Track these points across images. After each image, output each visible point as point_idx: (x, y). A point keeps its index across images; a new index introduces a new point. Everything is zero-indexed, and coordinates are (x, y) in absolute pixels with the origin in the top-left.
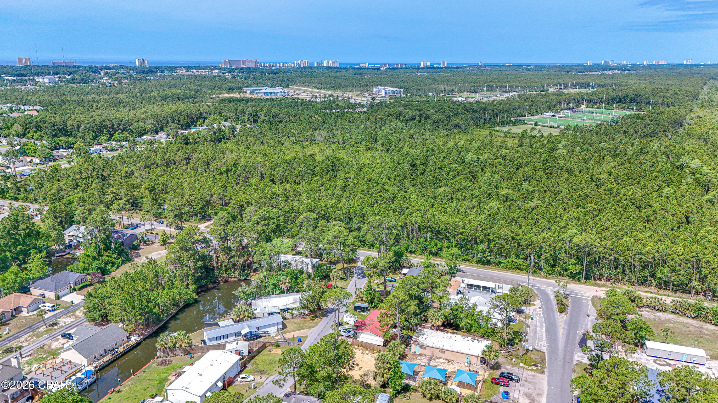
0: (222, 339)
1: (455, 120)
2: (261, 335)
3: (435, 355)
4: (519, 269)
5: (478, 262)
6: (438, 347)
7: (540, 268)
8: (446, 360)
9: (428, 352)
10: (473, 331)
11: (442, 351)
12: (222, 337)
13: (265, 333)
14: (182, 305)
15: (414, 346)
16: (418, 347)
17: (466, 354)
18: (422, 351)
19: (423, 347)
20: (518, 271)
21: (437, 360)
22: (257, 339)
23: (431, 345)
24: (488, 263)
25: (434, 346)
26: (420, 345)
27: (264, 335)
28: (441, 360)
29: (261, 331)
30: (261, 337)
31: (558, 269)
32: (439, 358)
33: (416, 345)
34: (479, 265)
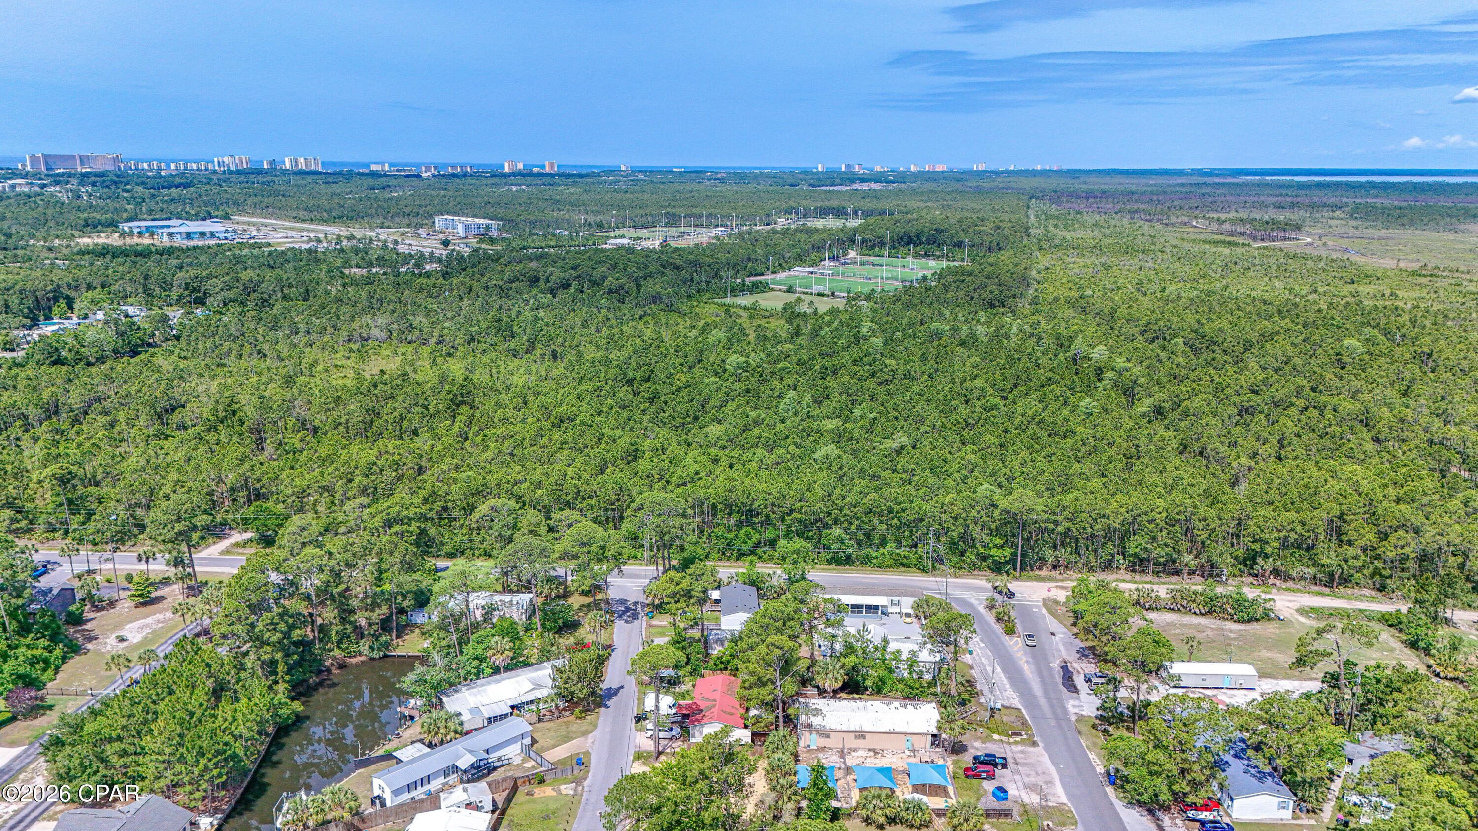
0: (419, 788)
2: (496, 764)
3: (847, 746)
4: (903, 565)
5: (829, 562)
6: (852, 728)
7: (941, 561)
8: (869, 750)
9: (834, 742)
10: (885, 690)
11: (861, 735)
12: (419, 783)
13: (499, 759)
14: (271, 730)
15: (807, 734)
16: (814, 736)
17: (905, 734)
18: (823, 742)
19: (824, 733)
20: (902, 569)
21: (854, 754)
22: (489, 774)
23: (839, 728)
24: (848, 561)
25: (844, 728)
26: (818, 731)
27: (500, 763)
28: (861, 753)
29: (493, 757)
30: (495, 769)
31: (970, 556)
32: (855, 750)
33: (811, 732)
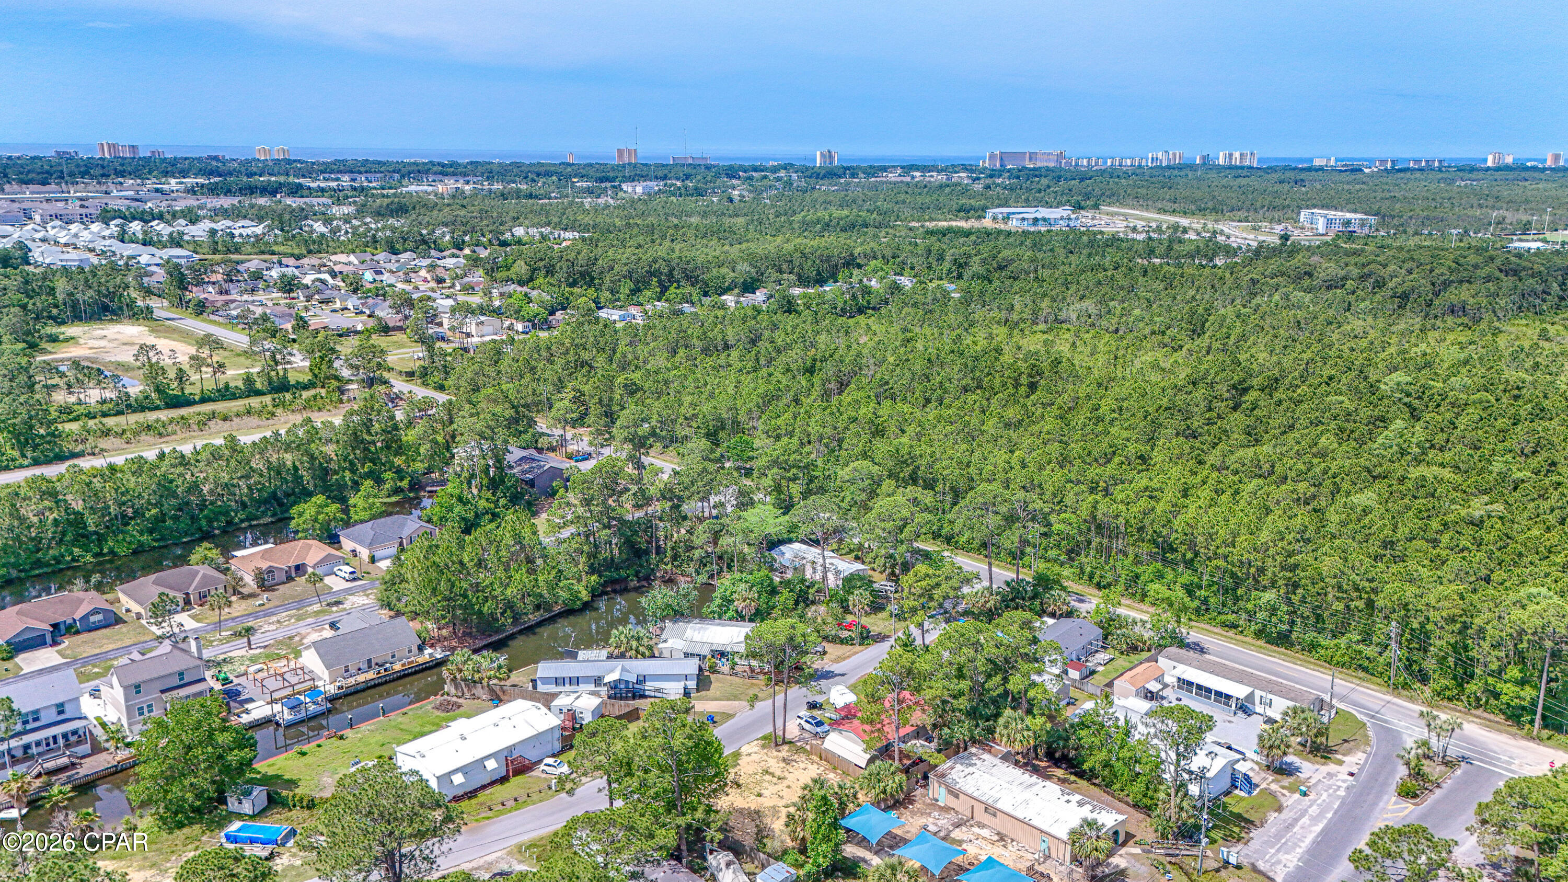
0: (567, 685)
1: (1454, 295)
2: (647, 693)
3: (977, 818)
4: (1365, 670)
5: (1259, 634)
6: (983, 799)
7: (1424, 678)
8: (998, 834)
9: (962, 805)
10: (1117, 786)
11: (991, 810)
12: (567, 681)
13: (658, 690)
14: (557, 609)
15: (936, 785)
16: (943, 790)
17: (1042, 831)
18: (951, 801)
19: (954, 793)
20: (1361, 674)
21: (976, 830)
22: (634, 698)
23: (970, 792)
24: (1282, 640)
25: (976, 794)
26: (947, 787)
27: (652, 694)
28: (985, 833)
29: (649, 685)
30: (643, 696)
32: (981, 825)
33: (940, 784)
34: (1261, 643)
